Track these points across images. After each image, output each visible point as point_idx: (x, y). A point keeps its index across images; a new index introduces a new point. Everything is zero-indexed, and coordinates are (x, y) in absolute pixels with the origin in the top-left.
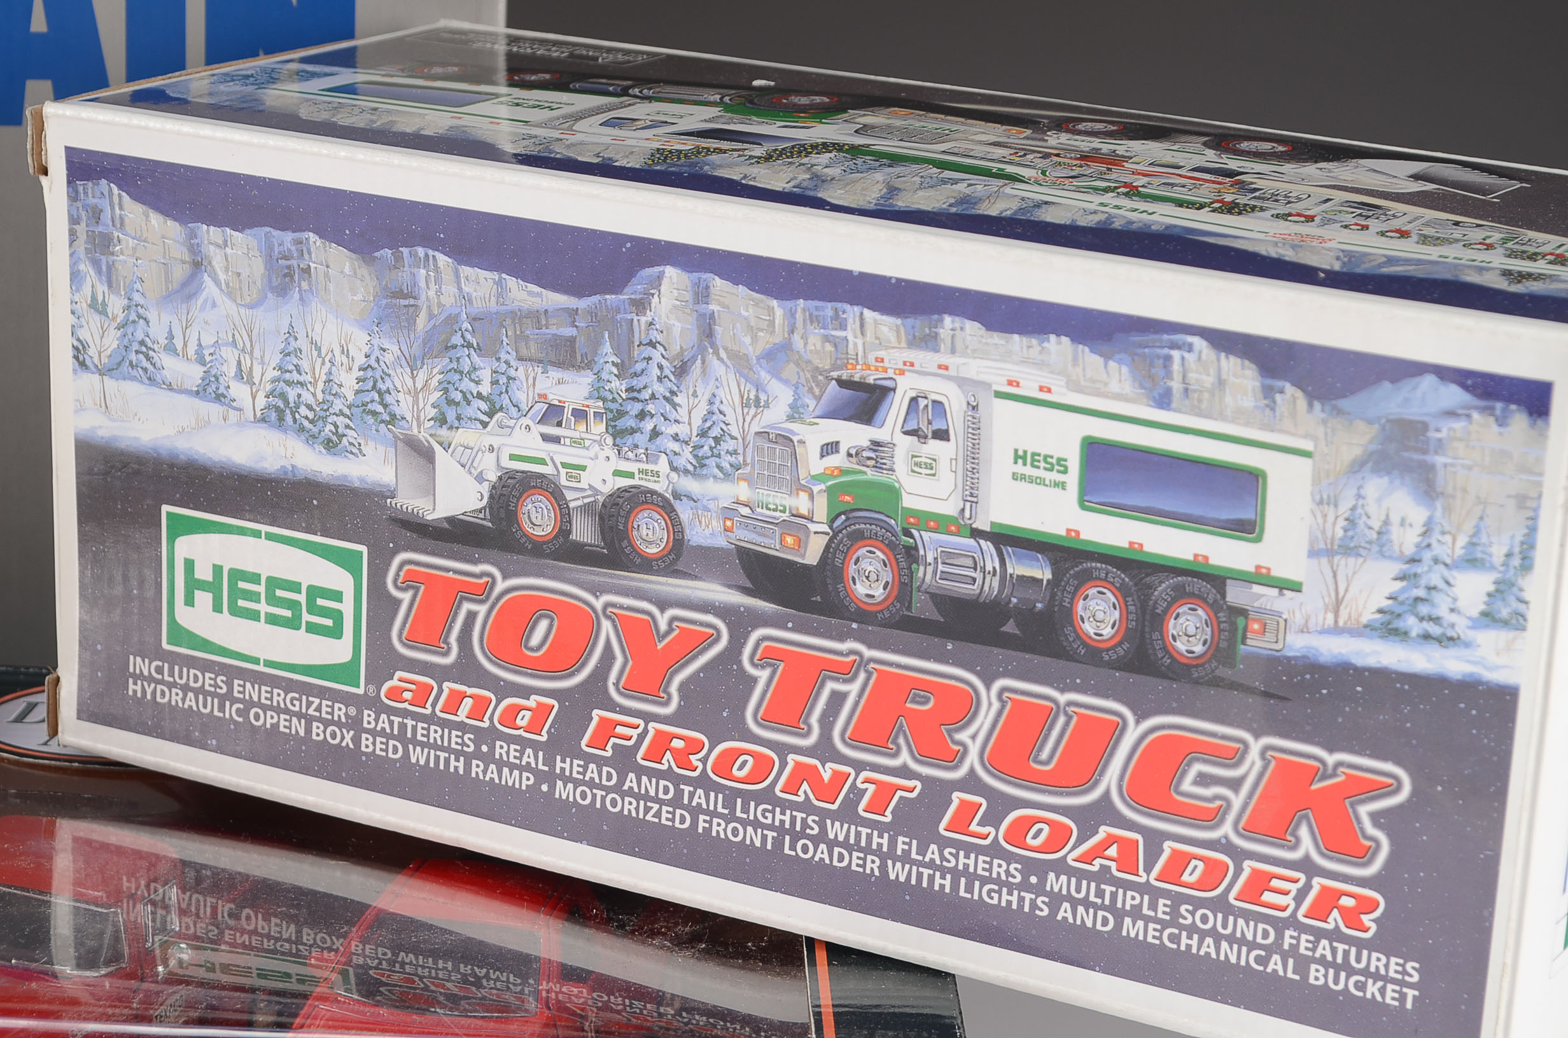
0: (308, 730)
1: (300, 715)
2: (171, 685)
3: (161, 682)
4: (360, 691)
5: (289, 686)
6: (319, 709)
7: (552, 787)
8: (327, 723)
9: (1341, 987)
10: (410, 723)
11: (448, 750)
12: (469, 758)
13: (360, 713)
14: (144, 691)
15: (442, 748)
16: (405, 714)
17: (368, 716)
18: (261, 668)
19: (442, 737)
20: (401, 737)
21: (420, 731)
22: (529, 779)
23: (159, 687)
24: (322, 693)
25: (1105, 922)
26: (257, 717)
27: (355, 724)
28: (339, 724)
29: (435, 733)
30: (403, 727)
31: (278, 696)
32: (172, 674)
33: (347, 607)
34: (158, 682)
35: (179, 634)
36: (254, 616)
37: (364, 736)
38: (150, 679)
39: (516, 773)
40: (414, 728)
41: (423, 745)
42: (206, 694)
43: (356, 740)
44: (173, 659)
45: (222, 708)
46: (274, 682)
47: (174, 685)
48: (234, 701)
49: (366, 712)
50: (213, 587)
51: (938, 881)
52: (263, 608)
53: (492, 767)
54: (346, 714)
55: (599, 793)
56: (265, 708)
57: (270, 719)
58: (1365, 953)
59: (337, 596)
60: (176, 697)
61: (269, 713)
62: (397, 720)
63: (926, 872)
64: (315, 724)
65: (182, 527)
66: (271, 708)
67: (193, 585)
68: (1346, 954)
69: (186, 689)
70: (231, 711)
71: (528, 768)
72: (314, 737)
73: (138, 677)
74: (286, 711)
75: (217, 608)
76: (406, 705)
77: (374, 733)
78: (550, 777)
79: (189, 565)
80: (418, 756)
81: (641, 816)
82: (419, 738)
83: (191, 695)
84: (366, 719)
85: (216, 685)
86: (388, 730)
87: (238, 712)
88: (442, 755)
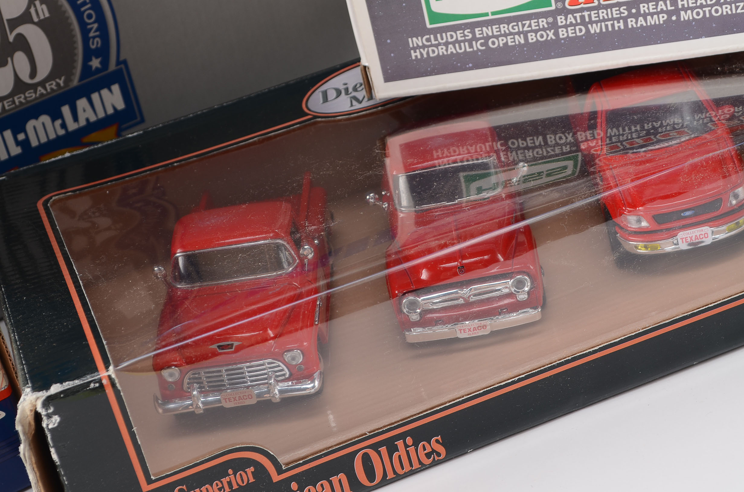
0: (526, 38)
1: (519, 33)
2: (437, 46)
3: (432, 45)
4: (553, 7)
5: (508, 21)
6: (530, 26)
7: (679, 16)
8: (536, 32)
10: (586, 14)
11: (613, 19)
12: (625, 19)
13: (555, 19)
14: (422, 54)
15: (609, 20)
16: (582, 10)
17: (561, 20)
18: (490, 17)
19: (607, 14)
20: (583, 22)
21: (593, 16)
22: (663, 18)
23: (430, 49)
24: (529, 17)
26: (493, 43)
27: (554, 26)
28: (544, 29)
29: (603, 14)
30: (583, 17)
31: (504, 28)
32: (436, 39)
34: (428, 47)
35: (435, 17)
37: (560, 30)
38: (424, 47)
39: (655, 17)
40: (590, 16)
41: (596, 22)
42: (459, 42)
43: (556, 34)
44: (435, 32)
45: (471, 46)
46: (499, 22)
47: (439, 44)
48: (477, 40)
49: (559, 18)
53: (641, 18)
54: (547, 23)
55: (707, 9)
56: (497, 37)
57: (502, 41)
60: (442, 50)
61: (500, 39)
62: (578, 15)
64: (529, 34)
66: (501, 35)
69: (447, 44)
70: (477, 46)
71: (662, 11)
72: (530, 41)
73: (415, 49)
74: (511, 34)
76: (582, 6)
77: (566, 26)
78: (677, 12)
80: (594, 29)
81: (734, 12)
82: (593, 19)
83: (450, 46)
84: (559, 21)
85: (465, 36)
86: (574, 22)
87: (482, 45)
88: (609, 23)
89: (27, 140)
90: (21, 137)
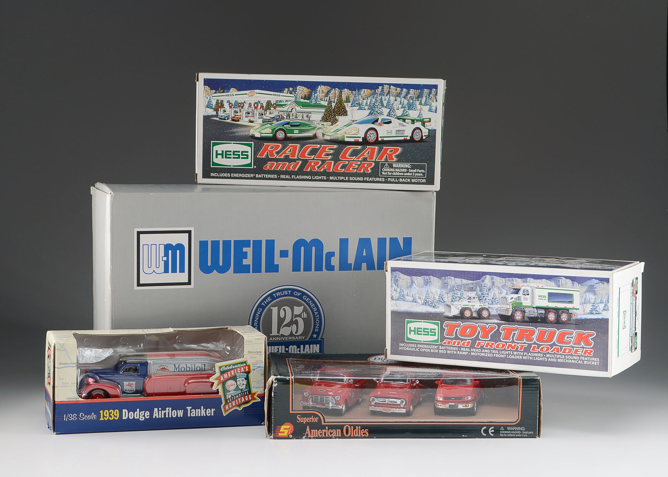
0: (430, 351)
1: (429, 349)
2: (406, 347)
3: (405, 347)
4: (439, 343)
5: (427, 344)
6: (432, 347)
7: (471, 353)
8: (433, 349)
9: (589, 364)
10: (447, 347)
11: (454, 350)
12: (457, 351)
14: (402, 349)
15: (453, 350)
16: (446, 346)
17: (440, 347)
18: (422, 342)
19: (453, 348)
20: (446, 350)
21: (449, 348)
22: (467, 353)
23: (405, 348)
24: (432, 345)
25: (555, 360)
26: (422, 350)
27: (438, 349)
28: (436, 349)
29: (451, 348)
30: (446, 348)
31: (425, 346)
32: (407, 345)
33: (437, 331)
34: (404, 347)
35: (408, 339)
36: (421, 334)
37: (440, 350)
38: (403, 346)
39: (465, 352)
40: (448, 348)
41: (449, 350)
42: (413, 347)
43: (438, 351)
44: (407, 343)
45: (416, 349)
46: (424, 344)
47: (407, 347)
48: (418, 348)
50: (414, 331)
51: (531, 358)
52: (423, 333)
53: (461, 352)
54: (437, 347)
55: (478, 353)
56: (423, 348)
57: (424, 350)
58: (592, 358)
59: (435, 329)
60: (408, 349)
61: (424, 349)
62: (445, 347)
63: (529, 357)
64: (431, 350)
65: (408, 322)
66: (424, 348)
67: (410, 331)
68: (589, 359)
69: (409, 347)
70: (417, 350)
71: (467, 351)
72: (431, 351)
73: (400, 347)
74: (427, 348)
75: (415, 334)
76: (447, 345)
77: (441, 350)
78: (470, 352)
79: (410, 328)
80: (449, 352)
81: (485, 356)
82: (449, 349)
83: (410, 348)
85: (415, 346)
86: (444, 349)
87: (418, 350)
88: (453, 351)
89: (288, 351)
90: (287, 349)
